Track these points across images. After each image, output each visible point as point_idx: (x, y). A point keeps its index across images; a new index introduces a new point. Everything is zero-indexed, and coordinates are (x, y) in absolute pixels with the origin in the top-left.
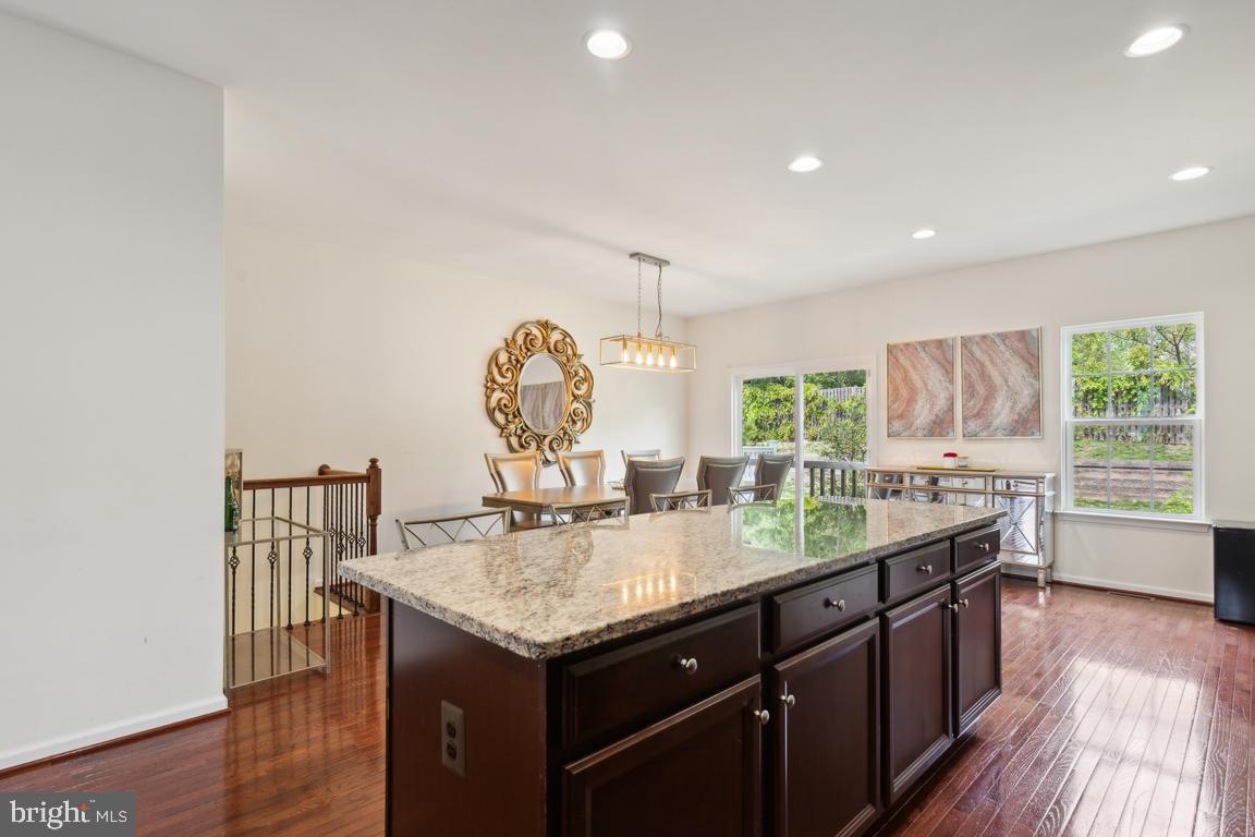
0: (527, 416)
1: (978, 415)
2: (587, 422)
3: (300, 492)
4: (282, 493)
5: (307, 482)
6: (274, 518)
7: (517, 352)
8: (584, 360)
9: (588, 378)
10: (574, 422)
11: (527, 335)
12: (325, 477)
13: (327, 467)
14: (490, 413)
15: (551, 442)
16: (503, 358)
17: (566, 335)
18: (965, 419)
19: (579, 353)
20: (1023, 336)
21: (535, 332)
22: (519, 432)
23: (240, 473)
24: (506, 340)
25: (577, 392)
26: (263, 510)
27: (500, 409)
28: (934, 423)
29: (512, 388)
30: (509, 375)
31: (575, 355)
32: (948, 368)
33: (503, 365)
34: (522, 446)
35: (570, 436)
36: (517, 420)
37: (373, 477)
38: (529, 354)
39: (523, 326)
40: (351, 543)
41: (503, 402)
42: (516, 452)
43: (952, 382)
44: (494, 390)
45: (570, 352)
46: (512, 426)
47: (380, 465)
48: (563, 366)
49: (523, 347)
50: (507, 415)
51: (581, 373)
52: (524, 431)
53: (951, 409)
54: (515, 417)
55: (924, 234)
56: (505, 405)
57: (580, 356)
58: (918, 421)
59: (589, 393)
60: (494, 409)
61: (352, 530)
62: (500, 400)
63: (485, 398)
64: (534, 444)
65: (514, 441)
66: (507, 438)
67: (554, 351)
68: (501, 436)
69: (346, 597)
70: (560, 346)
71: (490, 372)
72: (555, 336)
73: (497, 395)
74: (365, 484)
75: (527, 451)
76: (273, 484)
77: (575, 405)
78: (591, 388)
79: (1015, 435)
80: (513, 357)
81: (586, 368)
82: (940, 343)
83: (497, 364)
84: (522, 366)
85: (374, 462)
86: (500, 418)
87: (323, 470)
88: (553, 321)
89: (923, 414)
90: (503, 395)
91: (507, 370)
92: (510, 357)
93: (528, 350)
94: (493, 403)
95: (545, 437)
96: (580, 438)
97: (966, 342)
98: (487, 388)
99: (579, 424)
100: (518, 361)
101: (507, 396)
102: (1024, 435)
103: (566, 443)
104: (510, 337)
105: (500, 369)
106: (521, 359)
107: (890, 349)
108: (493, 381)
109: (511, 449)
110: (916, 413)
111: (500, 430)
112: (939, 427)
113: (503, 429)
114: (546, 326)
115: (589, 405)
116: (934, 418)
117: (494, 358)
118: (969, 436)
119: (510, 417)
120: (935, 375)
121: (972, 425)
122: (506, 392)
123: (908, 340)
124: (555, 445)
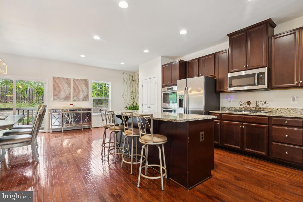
1: (76, 96)
18: (74, 97)
20: (85, 80)
28: (66, 97)
32: (69, 85)
43: (70, 88)
53: (70, 94)
55: (83, 56)
58: (62, 97)
79: (84, 100)
82: (67, 79)
89: (63, 95)
97: (74, 80)
102: (85, 100)
107: (54, 78)
110: (61, 95)
112: (67, 98)
116: (66, 96)
118: (75, 100)
120: (66, 86)
121: (75, 98)
123: (58, 77)
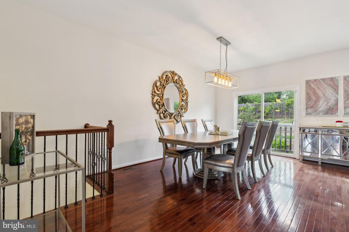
0: (166, 106)
2: (186, 109)
3: (72, 137)
4: (62, 138)
5: (76, 132)
6: (57, 152)
7: (163, 82)
8: (185, 87)
9: (187, 94)
10: (182, 109)
11: (167, 76)
12: (87, 129)
13: (88, 124)
14: (154, 105)
15: (174, 116)
16: (158, 84)
17: (180, 77)
19: (184, 84)
21: (169, 75)
22: (164, 112)
23: (33, 127)
24: (159, 77)
25: (183, 98)
26: (50, 147)
27: (157, 103)
29: (161, 95)
30: (160, 90)
31: (182, 84)
33: (158, 86)
34: (165, 117)
35: (181, 114)
36: (163, 108)
37: (110, 129)
38: (167, 83)
39: (165, 72)
40: (99, 159)
41: (158, 101)
42: (162, 119)
44: (155, 96)
45: (181, 83)
46: (161, 110)
47: (113, 123)
48: (178, 88)
49: (165, 80)
50: (159, 105)
51: (184, 92)
52: (165, 112)
54: (162, 106)
56: (159, 102)
57: (184, 85)
59: (187, 99)
60: (155, 103)
61: (99, 153)
62: (157, 99)
63: (152, 99)
64: (169, 117)
65: (162, 115)
66: (160, 114)
67: (175, 82)
68: (157, 113)
69: (96, 183)
70: (177, 81)
71: (153, 89)
72: (176, 78)
73: (156, 98)
74: (106, 133)
75: (166, 119)
76: (56, 133)
77: (183, 103)
78: (187, 97)
80: (162, 84)
81: (186, 90)
83: (156, 86)
84: (165, 87)
85: (110, 122)
86: (157, 106)
87: (86, 126)
88: (176, 72)
90: (158, 98)
91: (160, 88)
92: (161, 84)
93: (167, 81)
94: (155, 101)
95: (172, 114)
96: (184, 115)
98: (153, 95)
99: (184, 110)
100: (163, 85)
101: (159, 98)
103: (179, 116)
104: (161, 76)
105: (157, 88)
106: (165, 84)
108: (155, 92)
109: (161, 118)
111: (157, 111)
113: (158, 111)
114: (173, 73)
115: (187, 103)
117: (155, 84)
119: (161, 106)
122: (159, 97)
124: (176, 117)
